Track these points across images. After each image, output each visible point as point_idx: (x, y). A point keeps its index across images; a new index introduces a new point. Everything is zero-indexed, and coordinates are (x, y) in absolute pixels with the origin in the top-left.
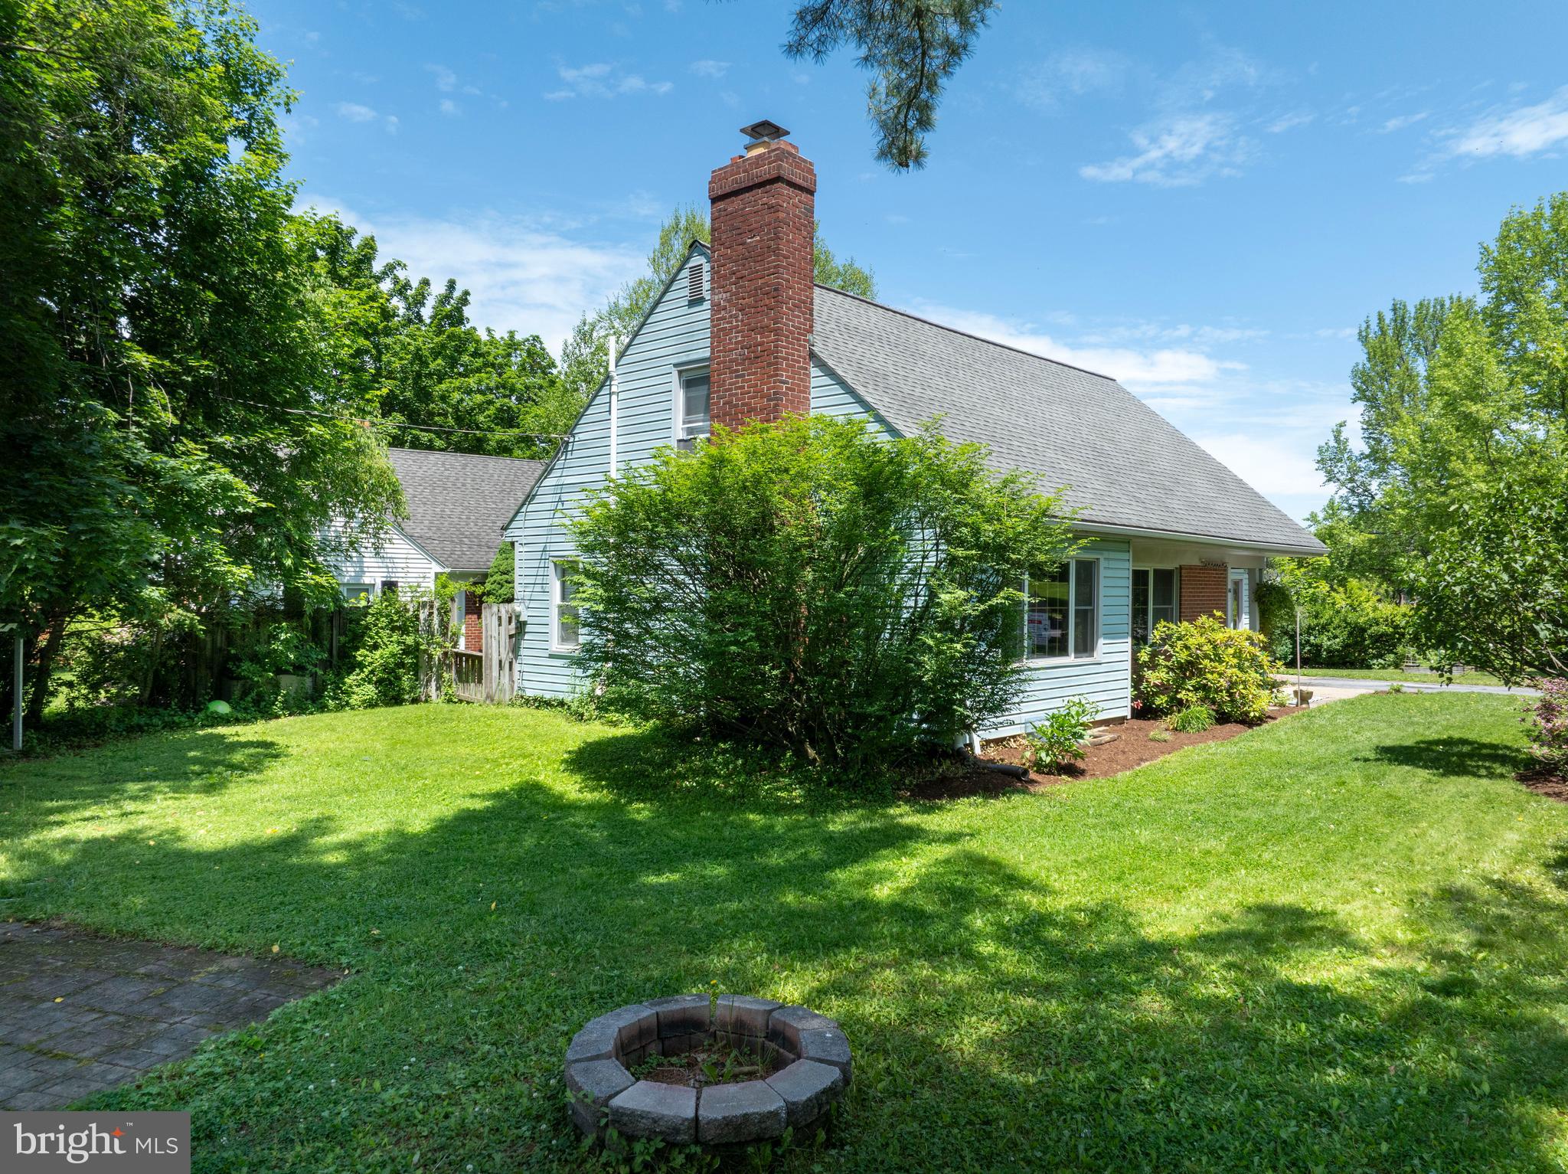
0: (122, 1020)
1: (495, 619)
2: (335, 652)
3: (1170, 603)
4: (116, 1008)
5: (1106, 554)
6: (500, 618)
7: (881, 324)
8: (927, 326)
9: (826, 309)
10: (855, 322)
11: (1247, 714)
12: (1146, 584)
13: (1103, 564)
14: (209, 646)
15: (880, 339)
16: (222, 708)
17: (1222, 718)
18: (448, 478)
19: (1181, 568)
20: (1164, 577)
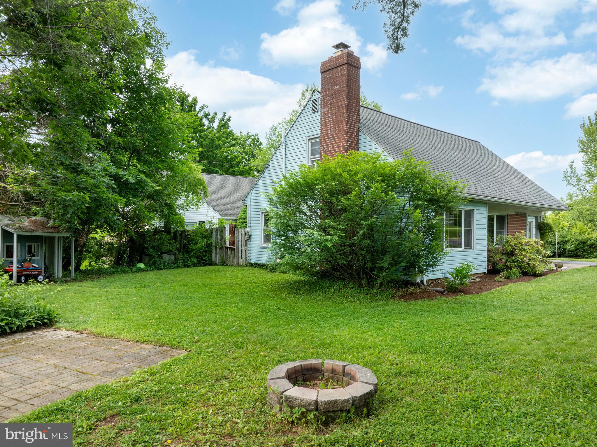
0: (107, 363)
1: (240, 234)
2: (182, 247)
3: (503, 229)
4: (105, 359)
5: (477, 208)
6: (242, 234)
7: (386, 120)
8: (404, 121)
9: (365, 115)
10: (376, 119)
11: (535, 273)
12: (493, 221)
13: (476, 211)
14: (138, 243)
15: (386, 126)
16: (142, 266)
17: (525, 274)
18: (223, 184)
19: (507, 215)
20: (501, 219)
